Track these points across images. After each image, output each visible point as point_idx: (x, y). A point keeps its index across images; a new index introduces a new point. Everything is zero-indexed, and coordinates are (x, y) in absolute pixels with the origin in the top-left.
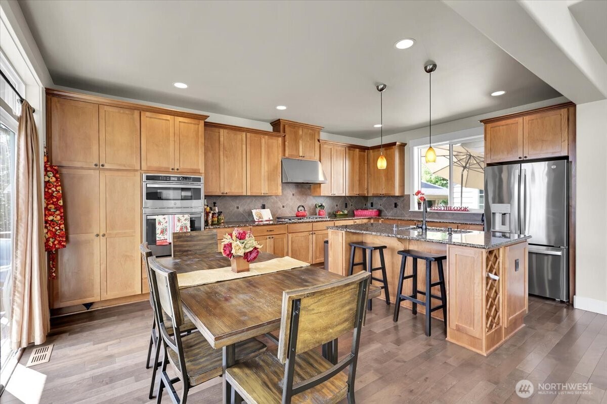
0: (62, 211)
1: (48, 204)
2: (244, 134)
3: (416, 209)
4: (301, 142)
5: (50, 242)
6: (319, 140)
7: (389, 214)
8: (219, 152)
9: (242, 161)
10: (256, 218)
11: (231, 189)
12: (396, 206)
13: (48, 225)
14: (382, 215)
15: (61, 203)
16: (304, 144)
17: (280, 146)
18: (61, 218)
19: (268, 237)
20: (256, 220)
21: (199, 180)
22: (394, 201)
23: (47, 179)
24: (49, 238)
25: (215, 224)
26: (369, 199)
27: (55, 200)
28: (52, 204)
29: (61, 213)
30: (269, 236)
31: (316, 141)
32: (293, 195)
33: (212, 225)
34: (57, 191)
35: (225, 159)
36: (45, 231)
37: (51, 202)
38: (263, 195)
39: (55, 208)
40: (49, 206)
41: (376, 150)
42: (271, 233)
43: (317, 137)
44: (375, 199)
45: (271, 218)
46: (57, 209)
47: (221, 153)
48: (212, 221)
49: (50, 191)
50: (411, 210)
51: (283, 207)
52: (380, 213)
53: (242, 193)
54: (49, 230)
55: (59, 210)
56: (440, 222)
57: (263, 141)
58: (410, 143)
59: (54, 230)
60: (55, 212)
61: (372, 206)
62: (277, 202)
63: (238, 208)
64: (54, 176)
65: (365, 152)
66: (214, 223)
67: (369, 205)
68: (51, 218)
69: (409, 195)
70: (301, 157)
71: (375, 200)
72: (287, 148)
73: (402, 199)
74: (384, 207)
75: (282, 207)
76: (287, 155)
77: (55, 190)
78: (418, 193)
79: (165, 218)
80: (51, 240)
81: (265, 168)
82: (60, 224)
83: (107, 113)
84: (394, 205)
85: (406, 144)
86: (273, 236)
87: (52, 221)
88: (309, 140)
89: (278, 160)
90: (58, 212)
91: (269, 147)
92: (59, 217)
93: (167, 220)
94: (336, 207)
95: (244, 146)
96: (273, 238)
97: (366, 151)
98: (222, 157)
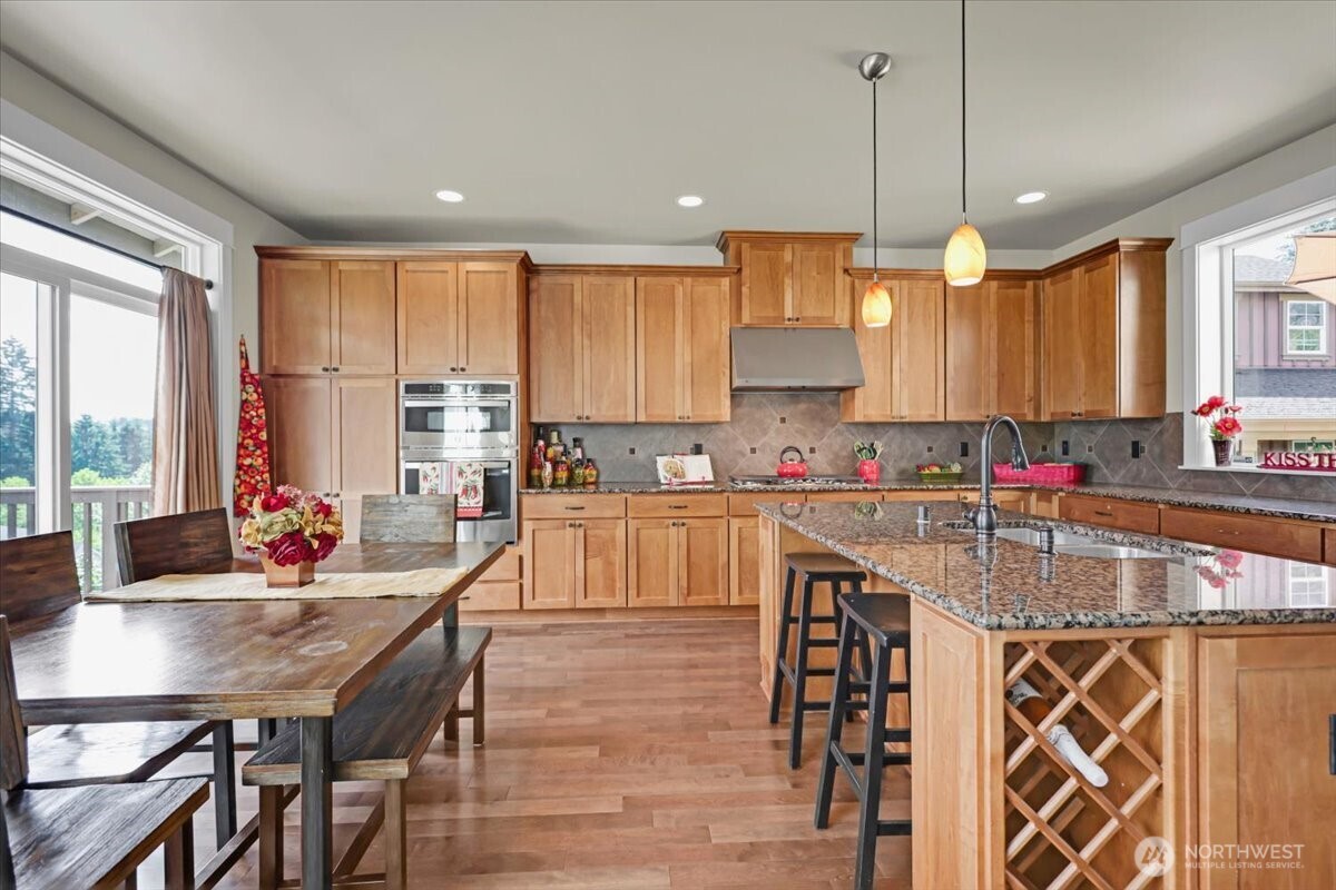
0: (266, 449)
1: (244, 439)
2: (630, 280)
3: (1209, 462)
4: (788, 281)
5: (243, 501)
6: (846, 271)
7: (1117, 480)
8: (572, 328)
9: (626, 344)
10: (662, 475)
11: (598, 409)
12: (1136, 450)
13: (241, 472)
14: (1095, 480)
15: (264, 436)
16: (797, 288)
17: (725, 299)
18: (264, 463)
19: (672, 521)
20: (663, 481)
21: (506, 389)
22: (1130, 435)
23: (245, 396)
24: (242, 494)
25: (560, 486)
26: (1057, 430)
27: (254, 431)
28: (250, 437)
29: (264, 453)
30: (676, 521)
31: (839, 272)
32: (783, 420)
33: (553, 485)
34: (258, 416)
35: (586, 342)
36: (238, 482)
37: (249, 434)
38: (678, 420)
39: (255, 445)
40: (246, 441)
41: (1061, 276)
42: (682, 513)
43: (840, 263)
44: (1075, 430)
45: (710, 477)
46: (259, 445)
47: (577, 330)
48: (555, 479)
49: (248, 416)
50: (1188, 465)
51: (753, 451)
52: (1082, 474)
53: (626, 416)
54: (242, 482)
55: (260, 448)
56: (1248, 511)
57: (679, 291)
58: (1184, 237)
59: (253, 481)
60: (254, 451)
61: (1065, 452)
62: (735, 439)
63: (632, 451)
64: (256, 391)
65: (1024, 287)
66: (560, 482)
67: (1058, 449)
68: (248, 461)
69: (1182, 414)
70: (789, 319)
71: (1074, 435)
72: (745, 301)
73: (1157, 428)
74: (1101, 455)
75: (749, 450)
76: (746, 319)
77: (254, 414)
78: (1214, 404)
79: (434, 468)
80: (247, 497)
81: (683, 356)
82: (263, 473)
83: (343, 275)
84: (1130, 450)
85: (1169, 241)
86: (684, 521)
87: (250, 466)
88: (814, 274)
89: (721, 333)
90: (259, 452)
91: (693, 303)
92: (260, 460)
93: (438, 472)
94: (926, 454)
95: (631, 310)
96: (683, 524)
97: (1030, 284)
98: (578, 338)
